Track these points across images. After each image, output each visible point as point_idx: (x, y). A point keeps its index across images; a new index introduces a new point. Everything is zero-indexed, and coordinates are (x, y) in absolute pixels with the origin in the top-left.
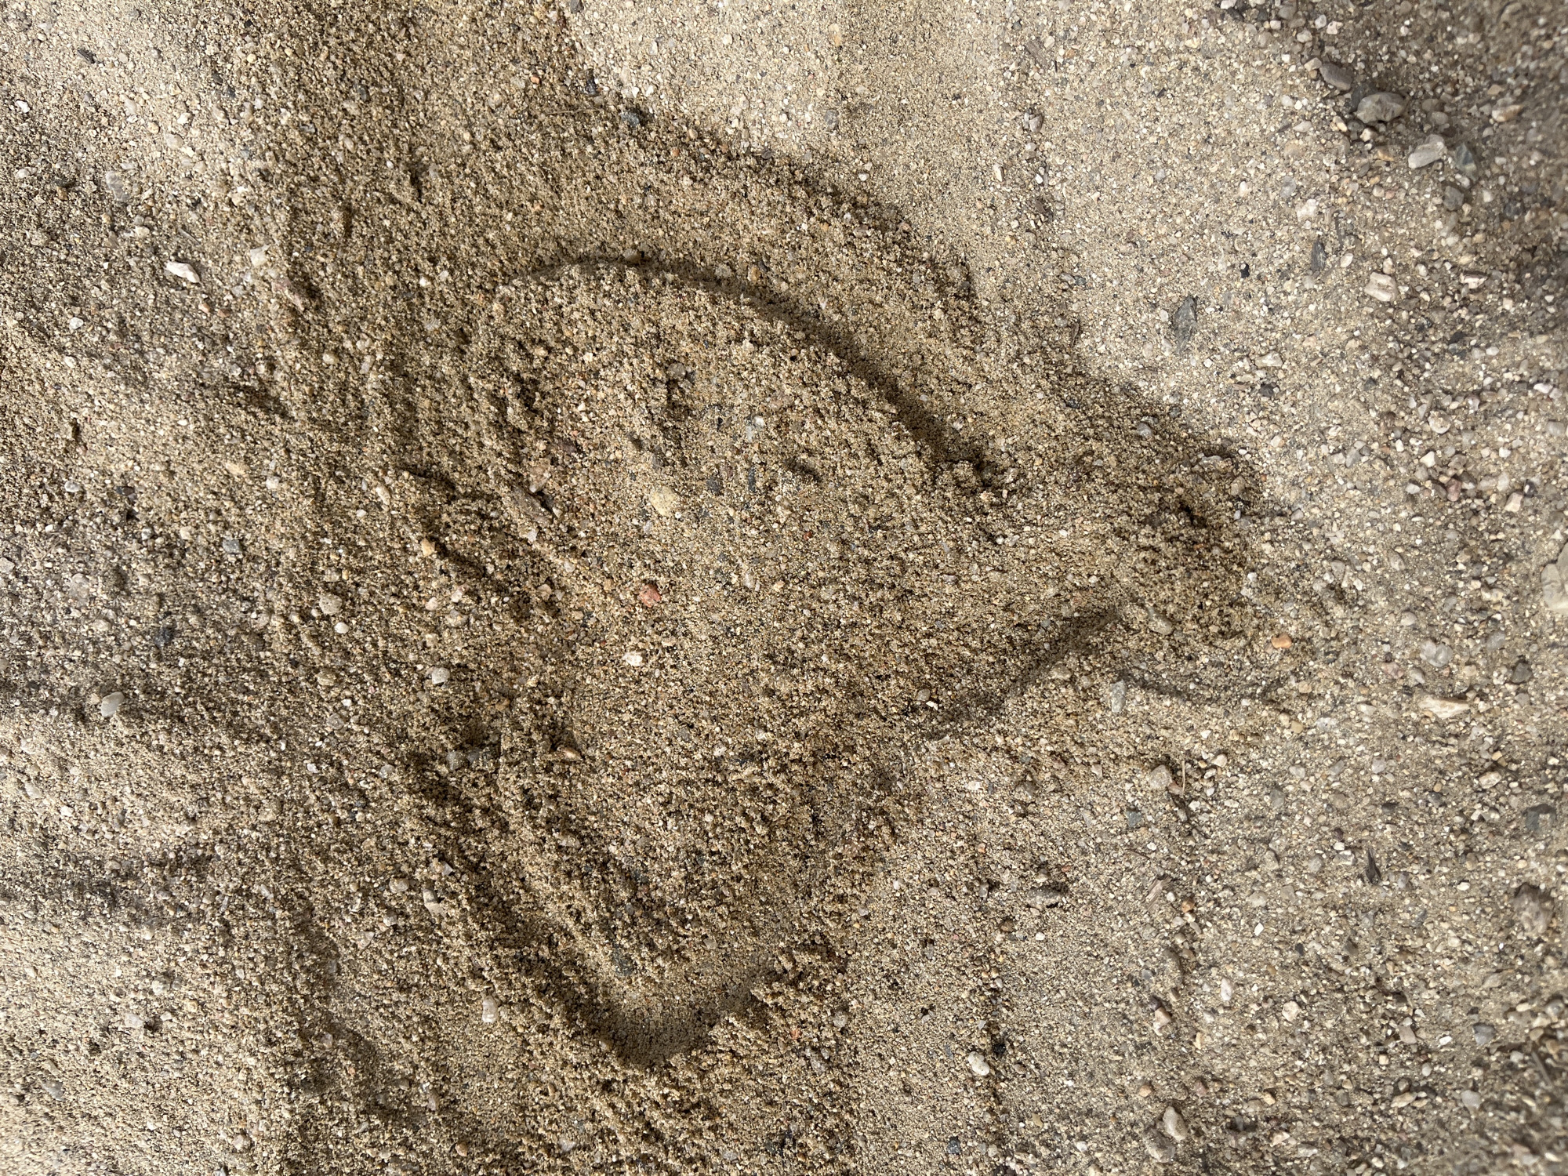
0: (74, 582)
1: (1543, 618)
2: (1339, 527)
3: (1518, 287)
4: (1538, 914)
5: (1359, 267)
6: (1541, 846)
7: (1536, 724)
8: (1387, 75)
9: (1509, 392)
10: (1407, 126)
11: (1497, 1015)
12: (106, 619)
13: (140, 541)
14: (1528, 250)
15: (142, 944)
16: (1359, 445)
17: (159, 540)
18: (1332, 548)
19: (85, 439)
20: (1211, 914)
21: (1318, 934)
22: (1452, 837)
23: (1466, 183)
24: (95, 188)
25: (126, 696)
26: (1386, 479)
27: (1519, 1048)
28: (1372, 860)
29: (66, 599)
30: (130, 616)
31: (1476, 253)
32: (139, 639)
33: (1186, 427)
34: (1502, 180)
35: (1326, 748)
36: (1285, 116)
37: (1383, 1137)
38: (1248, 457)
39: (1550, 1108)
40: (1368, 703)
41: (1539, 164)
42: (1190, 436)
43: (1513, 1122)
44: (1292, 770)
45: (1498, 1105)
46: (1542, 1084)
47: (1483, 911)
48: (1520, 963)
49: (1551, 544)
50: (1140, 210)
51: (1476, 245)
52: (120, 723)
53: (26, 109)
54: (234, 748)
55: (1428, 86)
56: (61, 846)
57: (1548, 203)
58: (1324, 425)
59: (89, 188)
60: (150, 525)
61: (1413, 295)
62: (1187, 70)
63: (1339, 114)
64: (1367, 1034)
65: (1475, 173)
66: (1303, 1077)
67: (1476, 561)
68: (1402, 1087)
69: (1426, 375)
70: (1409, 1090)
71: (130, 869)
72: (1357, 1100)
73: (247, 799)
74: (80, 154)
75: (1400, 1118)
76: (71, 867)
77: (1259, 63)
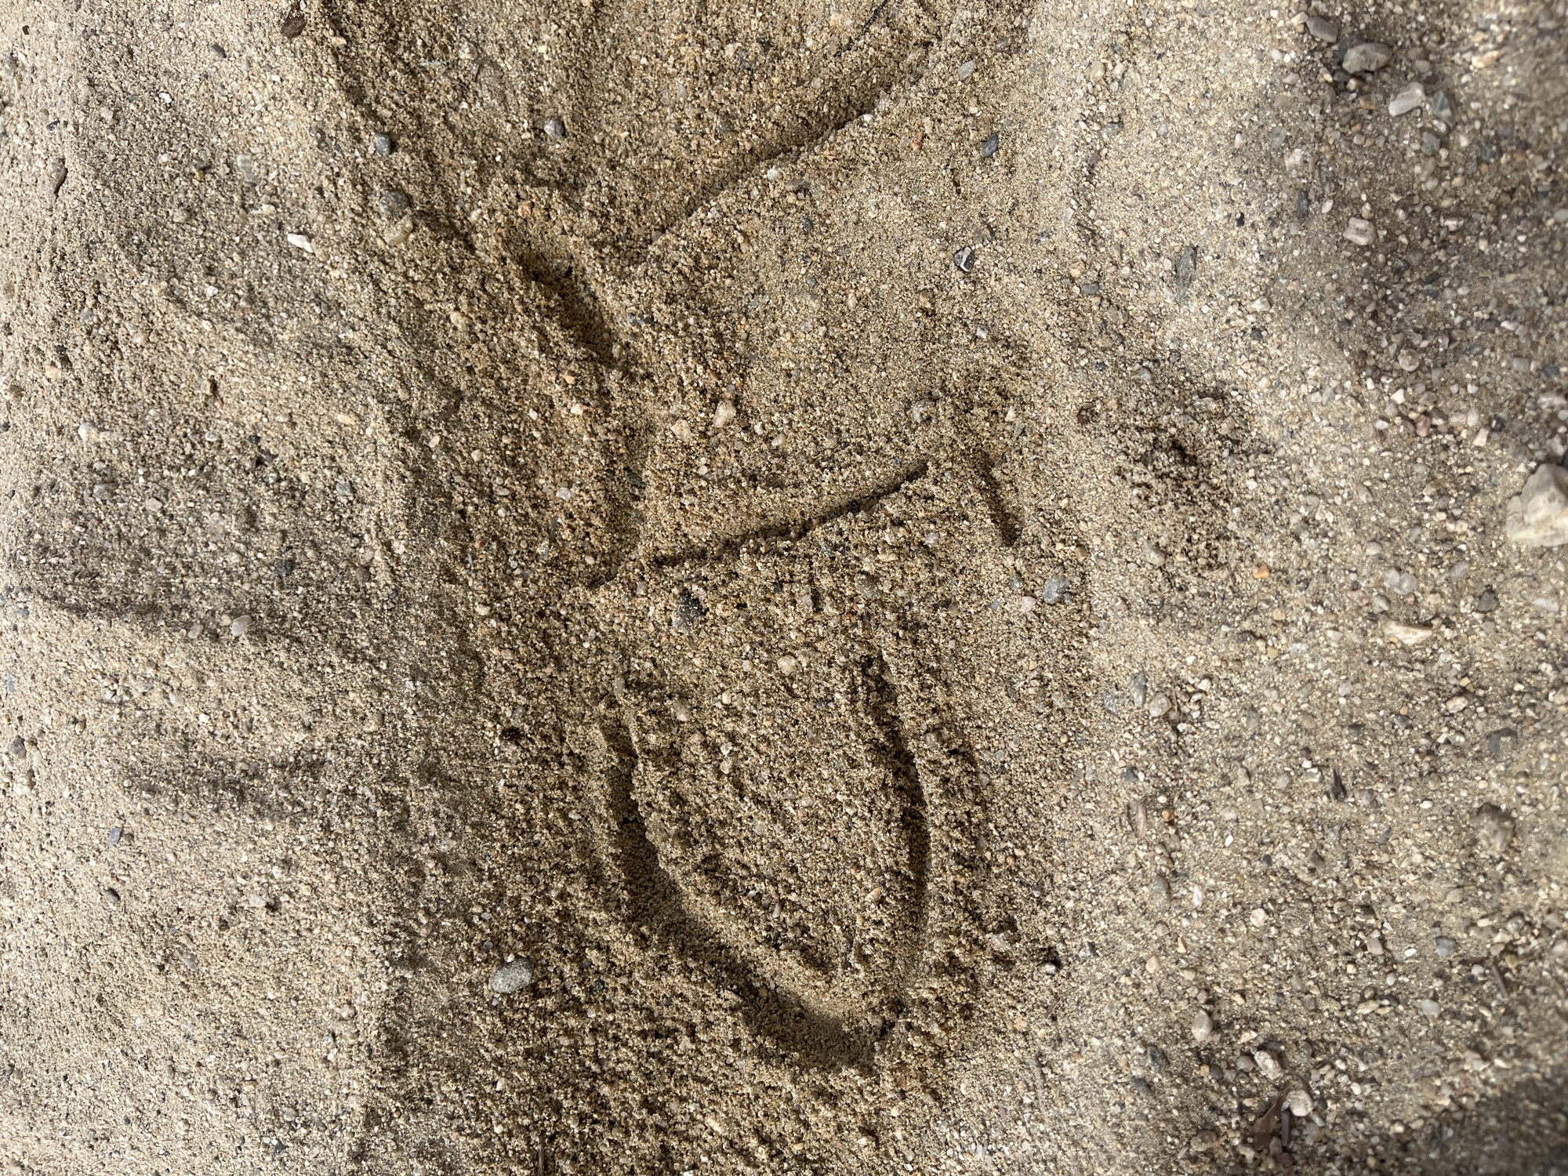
0: (211, 519)
1: (1510, 549)
2: (1315, 462)
3: (1494, 228)
4: (1495, 832)
5: (1339, 213)
6: (1501, 767)
7: (1504, 652)
8: (1375, 26)
9: (1478, 329)
10: (1392, 76)
11: (1459, 929)
12: (238, 552)
13: (267, 485)
14: (1508, 192)
15: (264, 834)
16: (1334, 384)
17: (283, 484)
18: (1308, 483)
19: (221, 393)
20: (1189, 826)
21: (1285, 846)
22: (1417, 758)
23: (1443, 128)
24: (228, 170)
25: (253, 619)
26: (1357, 416)
27: (1480, 962)
28: (1338, 779)
29: (204, 534)
30: (258, 550)
31: (1456, 197)
32: (265, 569)
33: (1184, 370)
34: (1477, 125)
35: (1297, 672)
36: (1275, 70)
37: (1348, 1041)
38: (1239, 398)
39: (1504, 1019)
40: (1335, 629)
41: (1512, 107)
42: (1187, 379)
43: (1469, 1030)
44: (1267, 693)
45: (1456, 1015)
46: (1499, 996)
47: (1445, 829)
48: (1482, 880)
49: (1516, 477)
50: (1144, 164)
51: (1456, 189)
52: (247, 642)
53: (168, 100)
54: (342, 666)
55: (1414, 36)
56: (199, 748)
57: (1525, 146)
58: (1305, 365)
59: (222, 171)
60: (275, 470)
61: (1391, 237)
62: (1184, 29)
63: (1326, 65)
64: (1336, 944)
65: (1451, 119)
66: (1271, 980)
67: (1442, 493)
68: (1368, 995)
69: (1399, 315)
70: (1374, 998)
71: (257, 769)
72: (1325, 1005)
73: (354, 712)
74: (214, 140)
75: (1365, 1024)
76: (207, 766)
77: (1250, 19)
